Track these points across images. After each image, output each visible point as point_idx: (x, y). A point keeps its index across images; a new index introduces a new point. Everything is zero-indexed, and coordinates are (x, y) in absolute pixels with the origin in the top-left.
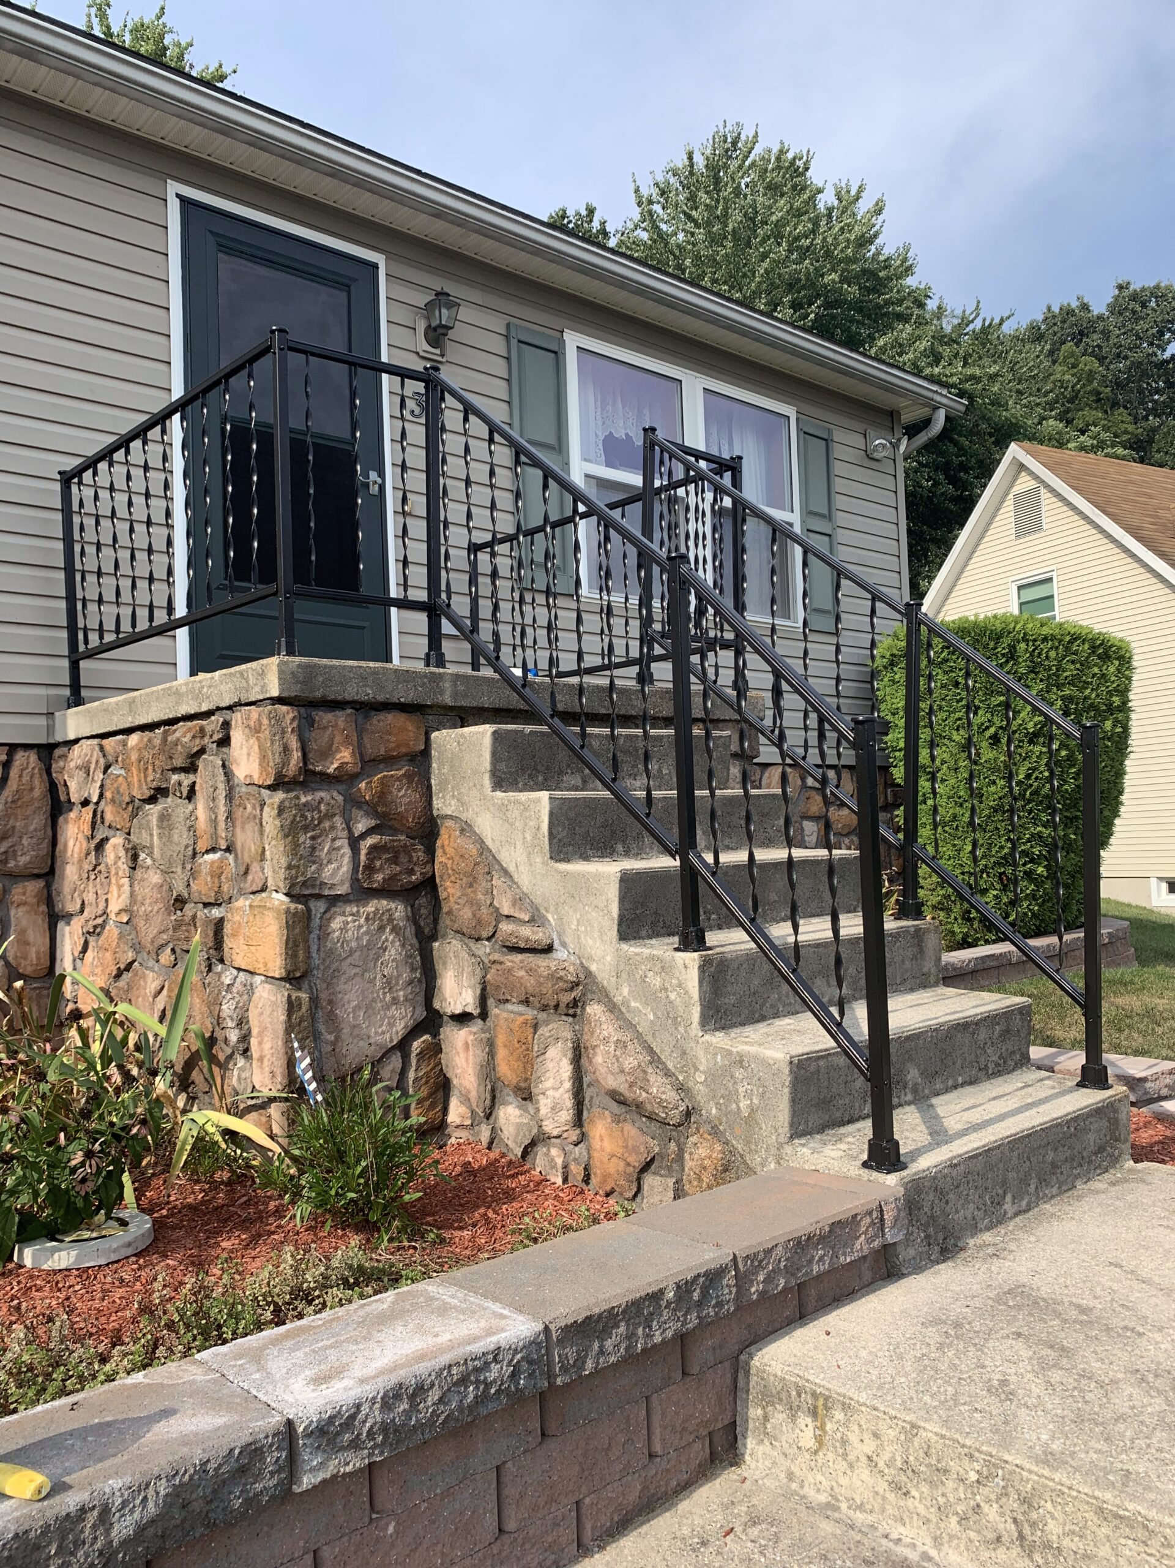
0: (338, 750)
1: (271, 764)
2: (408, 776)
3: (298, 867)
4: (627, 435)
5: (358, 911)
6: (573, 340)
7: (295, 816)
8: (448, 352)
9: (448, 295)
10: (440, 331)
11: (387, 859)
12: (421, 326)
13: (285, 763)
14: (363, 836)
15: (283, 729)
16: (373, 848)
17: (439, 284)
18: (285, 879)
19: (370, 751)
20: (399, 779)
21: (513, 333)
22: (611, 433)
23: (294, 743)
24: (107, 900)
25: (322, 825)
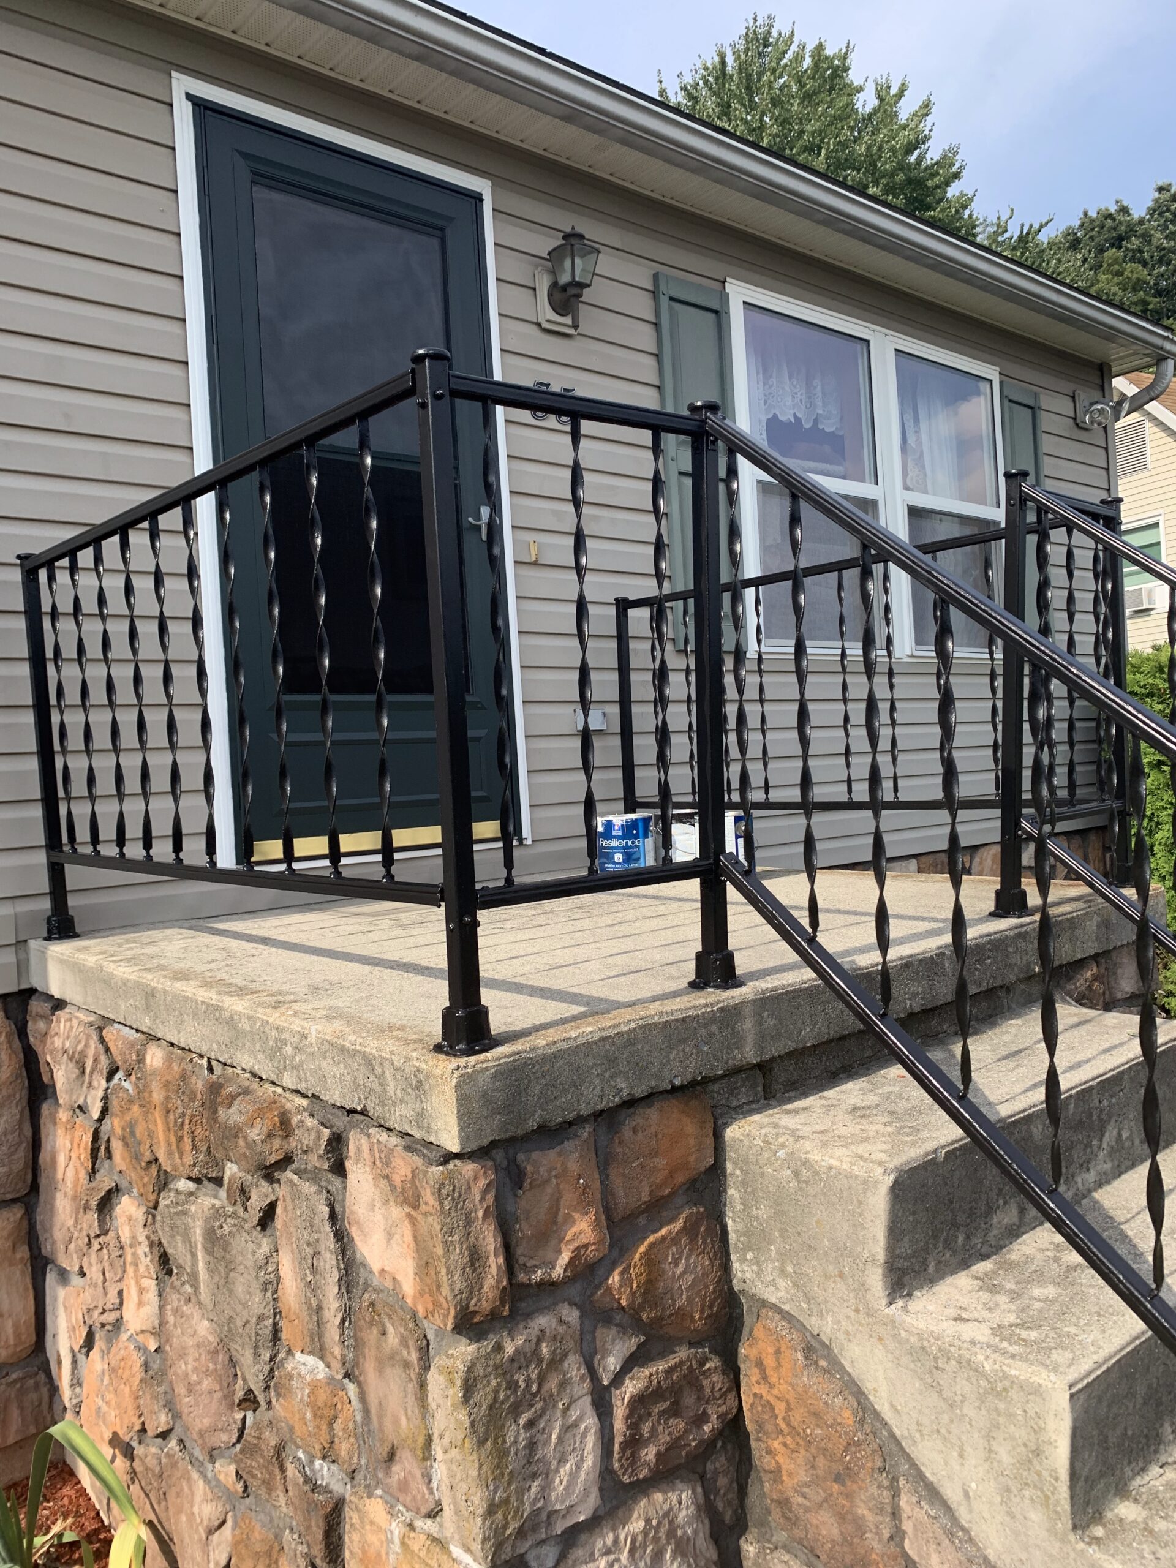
0: (569, 1220)
1: (445, 1291)
2: (691, 1230)
3: (506, 1502)
4: (795, 416)
5: (616, 1541)
6: (739, 293)
7: (496, 1392)
8: (582, 321)
9: (582, 237)
10: (573, 291)
11: (661, 1414)
12: (543, 284)
13: (474, 1287)
14: (618, 1379)
15: (468, 1215)
16: (639, 1402)
17: (567, 222)
18: (485, 1539)
19: (624, 1201)
20: (675, 1241)
21: (662, 288)
22: (775, 415)
23: (490, 1241)
24: (120, 1293)
25: (546, 1387)
